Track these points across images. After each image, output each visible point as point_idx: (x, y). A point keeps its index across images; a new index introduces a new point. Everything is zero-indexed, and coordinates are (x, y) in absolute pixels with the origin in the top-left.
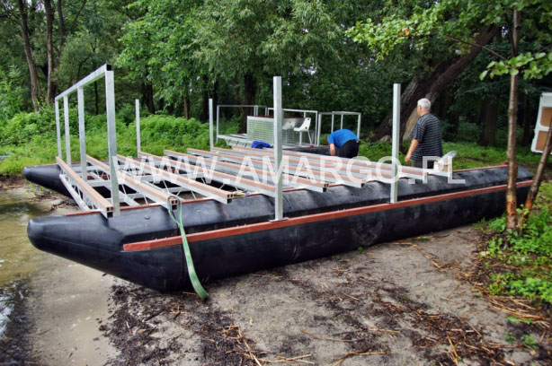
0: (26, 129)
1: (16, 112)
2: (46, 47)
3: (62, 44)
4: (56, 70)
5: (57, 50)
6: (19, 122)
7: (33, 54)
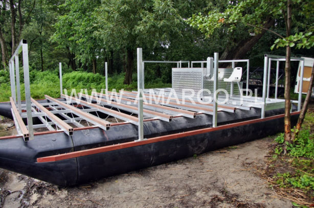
4: (17, 45)
5: (18, 33)
7: (3, 35)
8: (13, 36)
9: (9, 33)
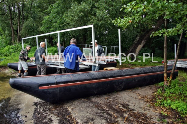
0: (10, 51)
1: (7, 45)
2: (17, 24)
3: (23, 23)
4: (20, 31)
5: (21, 25)
6: (8, 48)
7: (13, 26)
8: (18, 27)
9: (16, 25)
